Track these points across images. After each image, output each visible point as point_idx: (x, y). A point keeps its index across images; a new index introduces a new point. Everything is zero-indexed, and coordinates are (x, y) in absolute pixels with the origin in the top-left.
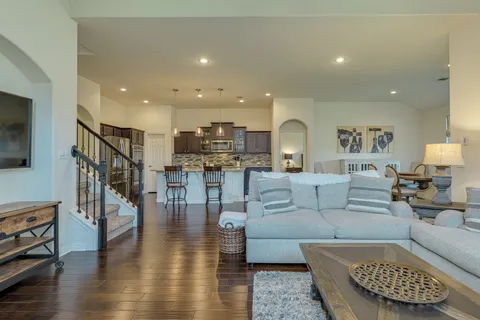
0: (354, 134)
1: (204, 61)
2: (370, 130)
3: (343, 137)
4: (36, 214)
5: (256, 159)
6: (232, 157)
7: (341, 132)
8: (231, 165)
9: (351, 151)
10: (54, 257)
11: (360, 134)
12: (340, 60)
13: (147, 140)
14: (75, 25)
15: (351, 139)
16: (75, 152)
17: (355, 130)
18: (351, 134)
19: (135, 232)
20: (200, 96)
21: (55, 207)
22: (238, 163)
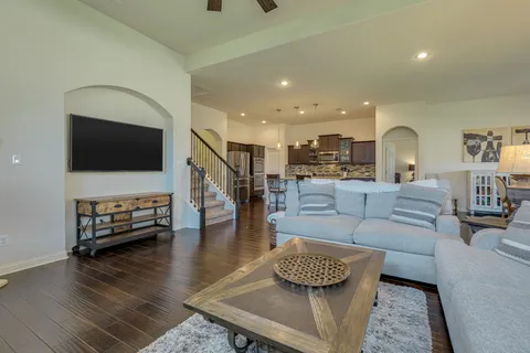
0: (490, 138)
1: (285, 83)
2: (518, 131)
3: (471, 142)
4: (157, 199)
5: (364, 169)
6: (339, 167)
7: (468, 136)
8: (339, 175)
9: (484, 160)
10: (169, 228)
11: (500, 138)
12: (422, 56)
13: (267, 154)
14: (189, 76)
15: (484, 145)
16: (189, 163)
17: (490, 134)
18: (483, 138)
19: (234, 222)
20: (302, 112)
21: (170, 196)
22: (345, 173)
